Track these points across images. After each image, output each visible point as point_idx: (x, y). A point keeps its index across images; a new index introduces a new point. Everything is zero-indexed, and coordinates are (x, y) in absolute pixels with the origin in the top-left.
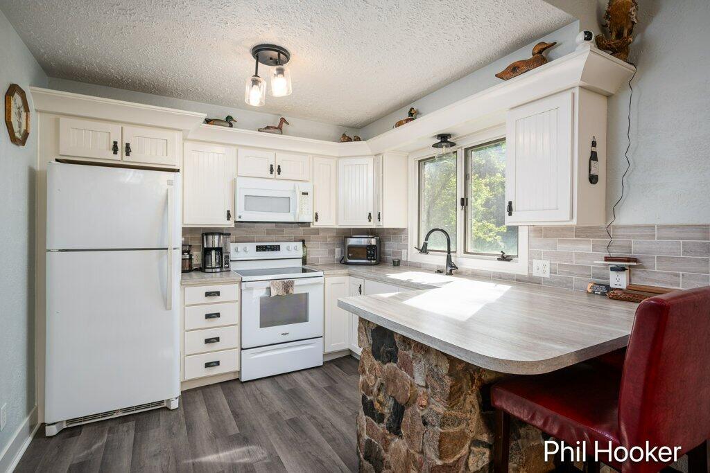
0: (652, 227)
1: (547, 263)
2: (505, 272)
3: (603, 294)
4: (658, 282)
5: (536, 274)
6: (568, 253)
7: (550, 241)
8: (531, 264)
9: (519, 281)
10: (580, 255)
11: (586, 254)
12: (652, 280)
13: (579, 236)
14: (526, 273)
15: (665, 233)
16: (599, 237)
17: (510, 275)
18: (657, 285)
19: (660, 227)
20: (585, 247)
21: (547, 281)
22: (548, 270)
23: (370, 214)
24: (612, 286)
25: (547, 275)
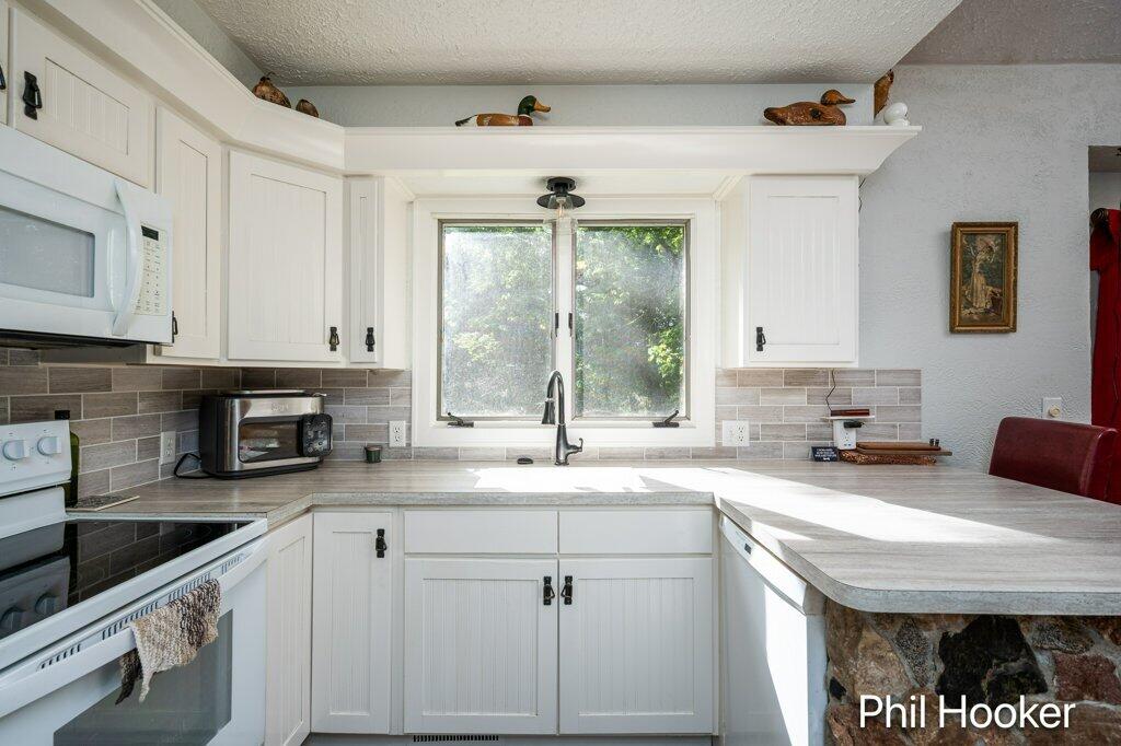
0: (872, 371)
1: (746, 424)
2: (670, 446)
3: (832, 459)
4: (878, 436)
5: (725, 443)
6: (776, 408)
7: (750, 391)
8: (718, 428)
9: (699, 457)
10: (791, 411)
11: (800, 408)
12: (871, 435)
13: (790, 384)
14: (712, 444)
15: (884, 379)
16: (815, 384)
17: (680, 450)
18: (879, 440)
19: (879, 372)
20: (799, 398)
21: (745, 452)
22: (746, 435)
23: (333, 330)
24: (841, 447)
25: (746, 443)
